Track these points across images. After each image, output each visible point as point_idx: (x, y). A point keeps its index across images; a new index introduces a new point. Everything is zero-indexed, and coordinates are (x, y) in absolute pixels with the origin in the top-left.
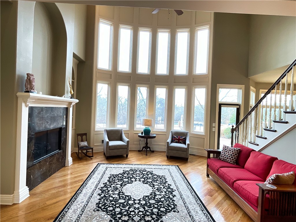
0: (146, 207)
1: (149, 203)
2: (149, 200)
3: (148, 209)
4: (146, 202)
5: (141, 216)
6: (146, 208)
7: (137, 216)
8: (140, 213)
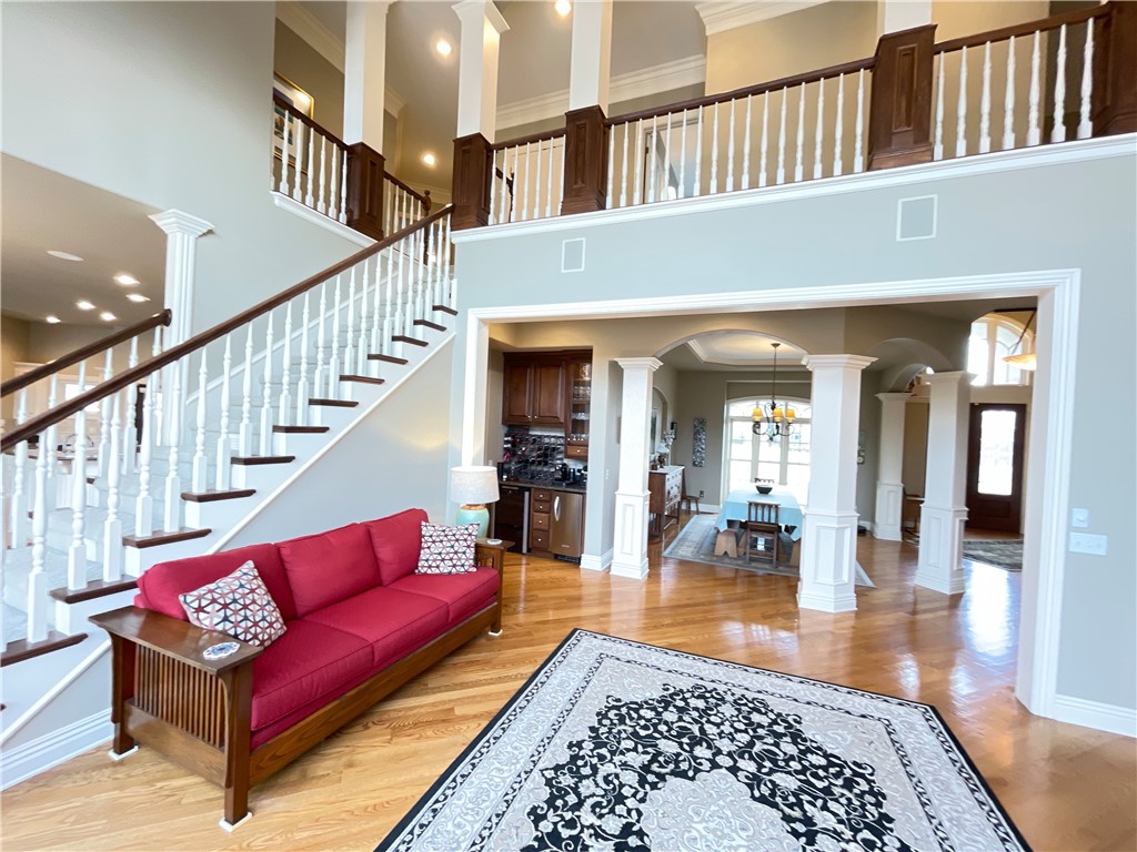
0: (697, 733)
1: (681, 744)
2: (678, 755)
3: (689, 726)
4: (691, 751)
5: (715, 712)
6: (695, 729)
7: (728, 715)
8: (719, 721)
